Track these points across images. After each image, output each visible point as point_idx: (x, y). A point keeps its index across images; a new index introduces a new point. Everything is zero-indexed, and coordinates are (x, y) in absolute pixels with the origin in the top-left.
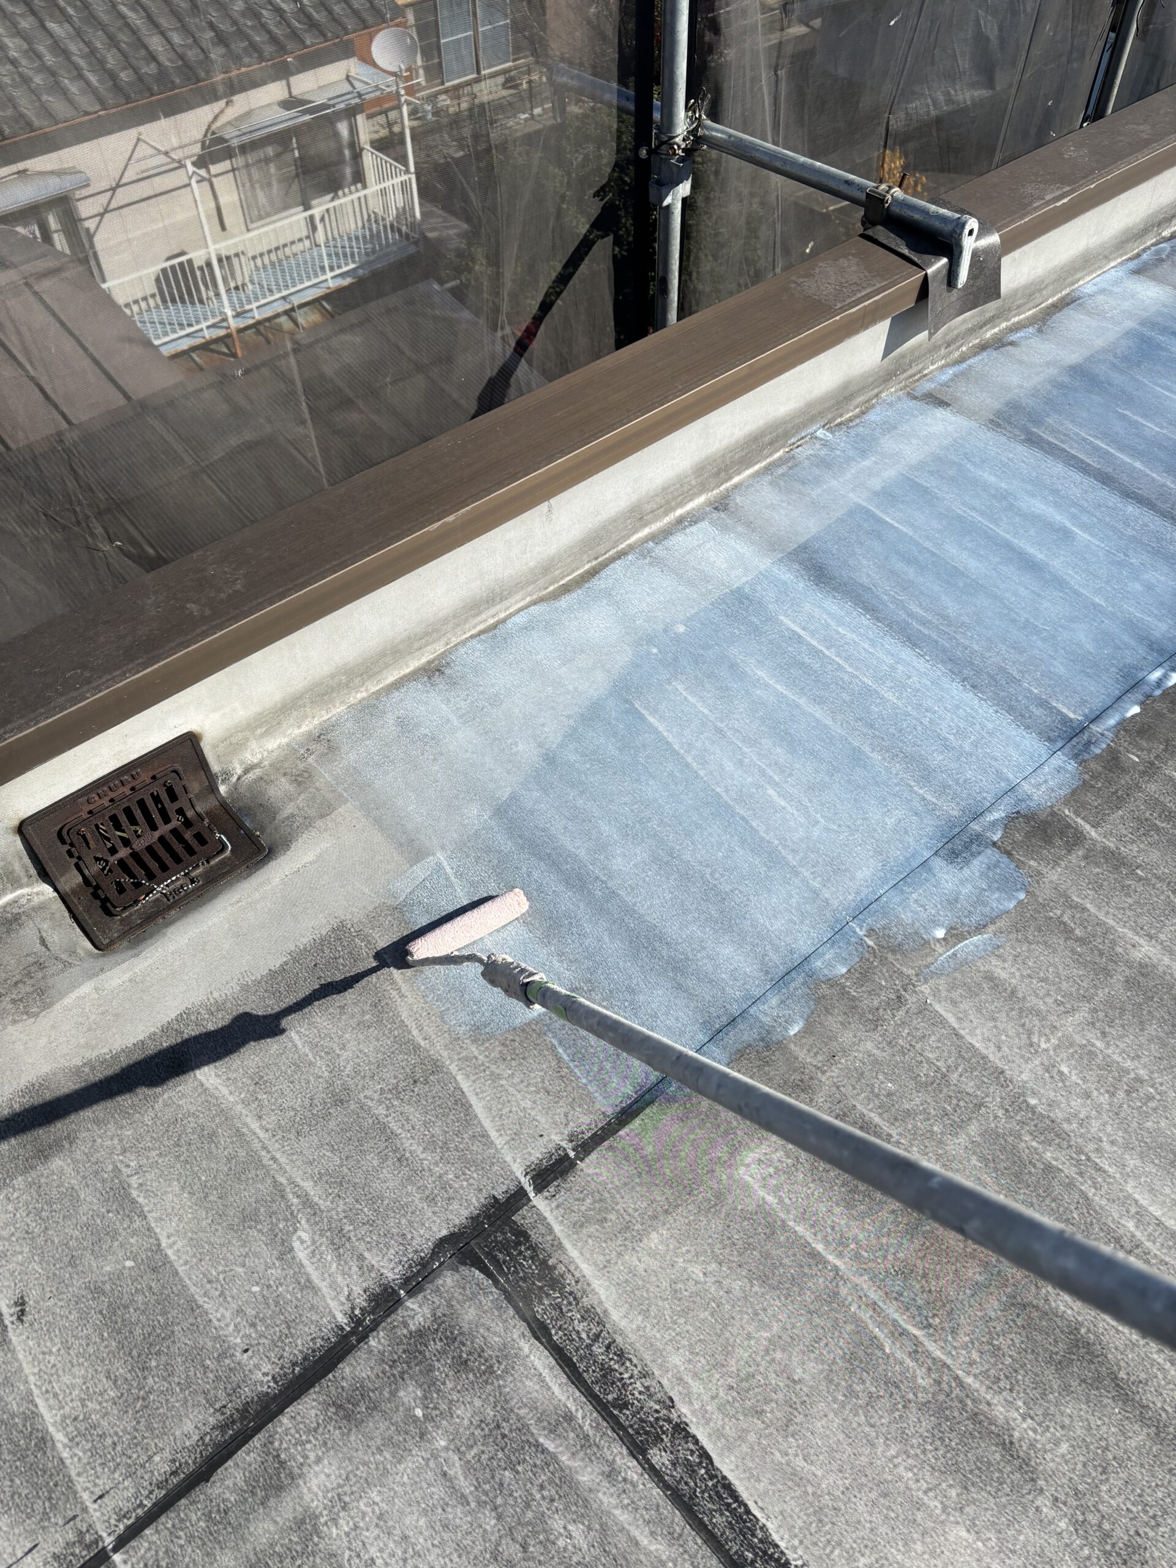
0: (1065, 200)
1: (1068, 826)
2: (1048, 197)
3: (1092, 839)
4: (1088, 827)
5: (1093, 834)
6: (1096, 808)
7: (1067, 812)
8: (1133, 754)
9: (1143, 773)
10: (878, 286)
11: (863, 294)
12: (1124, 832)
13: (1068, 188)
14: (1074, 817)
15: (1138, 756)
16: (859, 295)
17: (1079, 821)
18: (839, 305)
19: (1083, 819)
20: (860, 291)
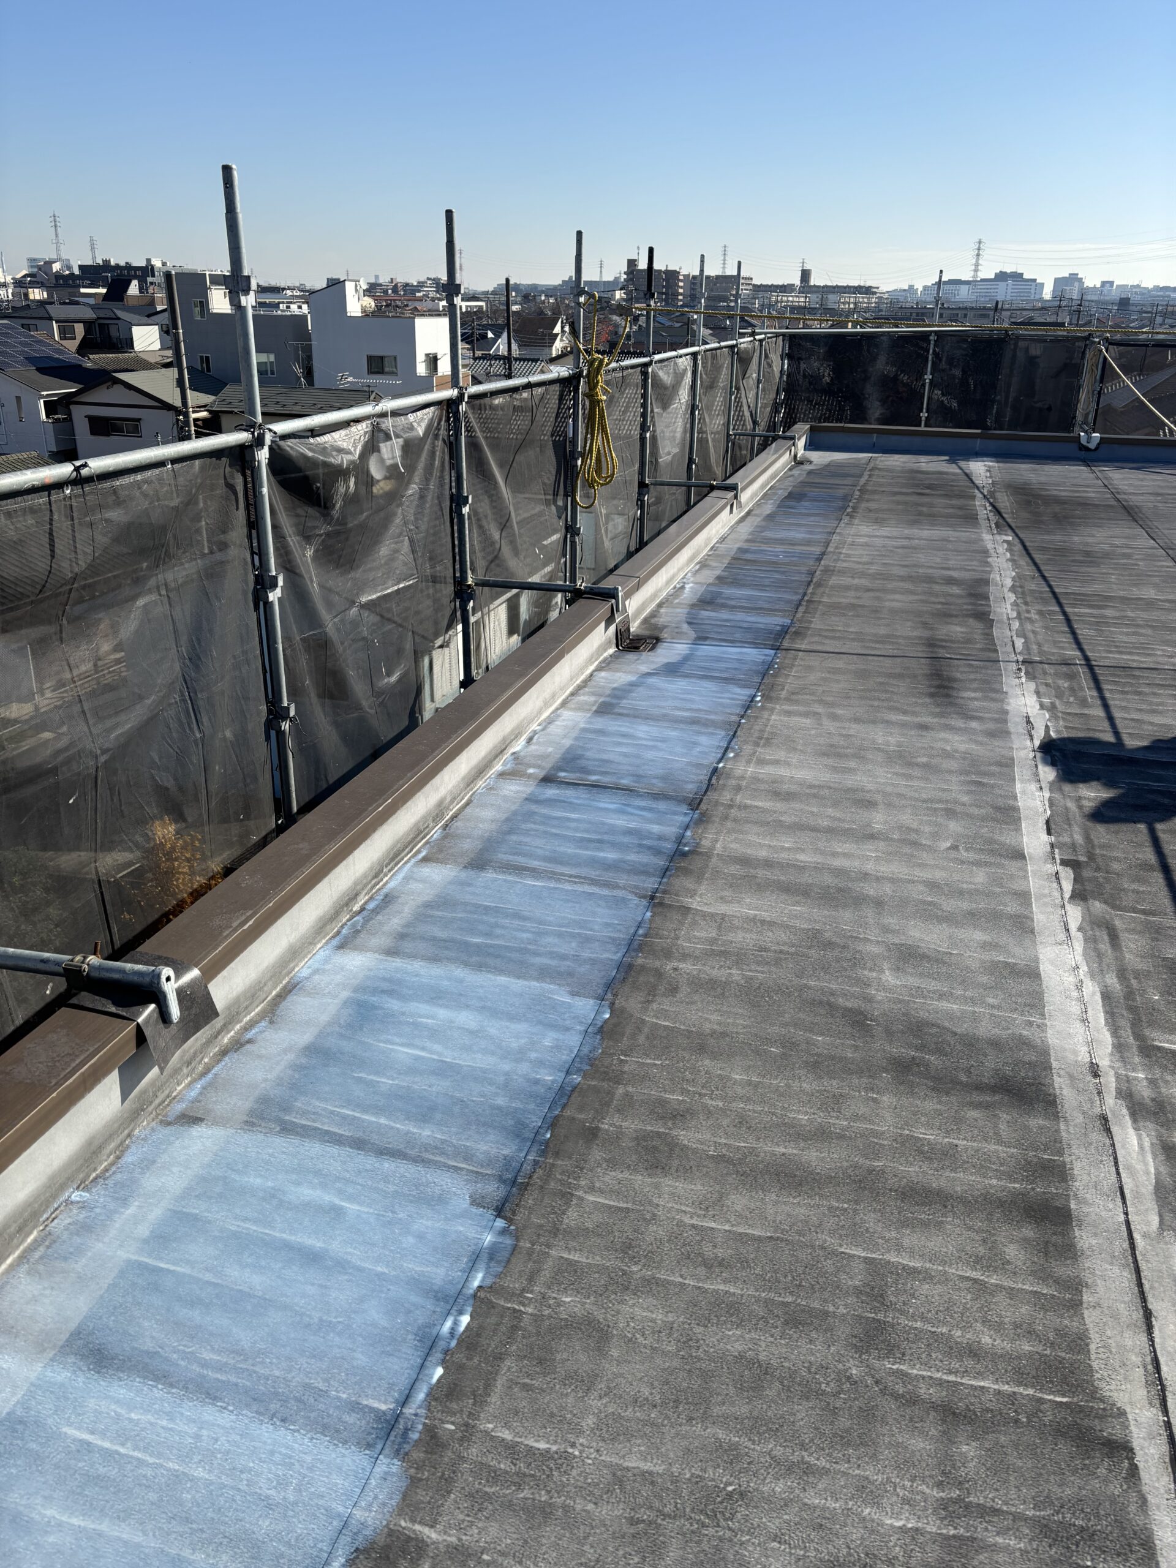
0: (251, 923)
1: (409, 1539)
2: (235, 924)
3: (434, 1543)
4: (426, 1530)
5: (434, 1536)
6: (429, 1503)
7: (403, 1524)
8: (448, 1422)
9: (462, 1440)
10: (92, 1049)
11: (77, 1062)
12: (461, 1517)
13: (250, 912)
14: (409, 1525)
15: (453, 1423)
16: (73, 1065)
17: (417, 1527)
18: (54, 1082)
19: (420, 1523)
20: (74, 1060)
